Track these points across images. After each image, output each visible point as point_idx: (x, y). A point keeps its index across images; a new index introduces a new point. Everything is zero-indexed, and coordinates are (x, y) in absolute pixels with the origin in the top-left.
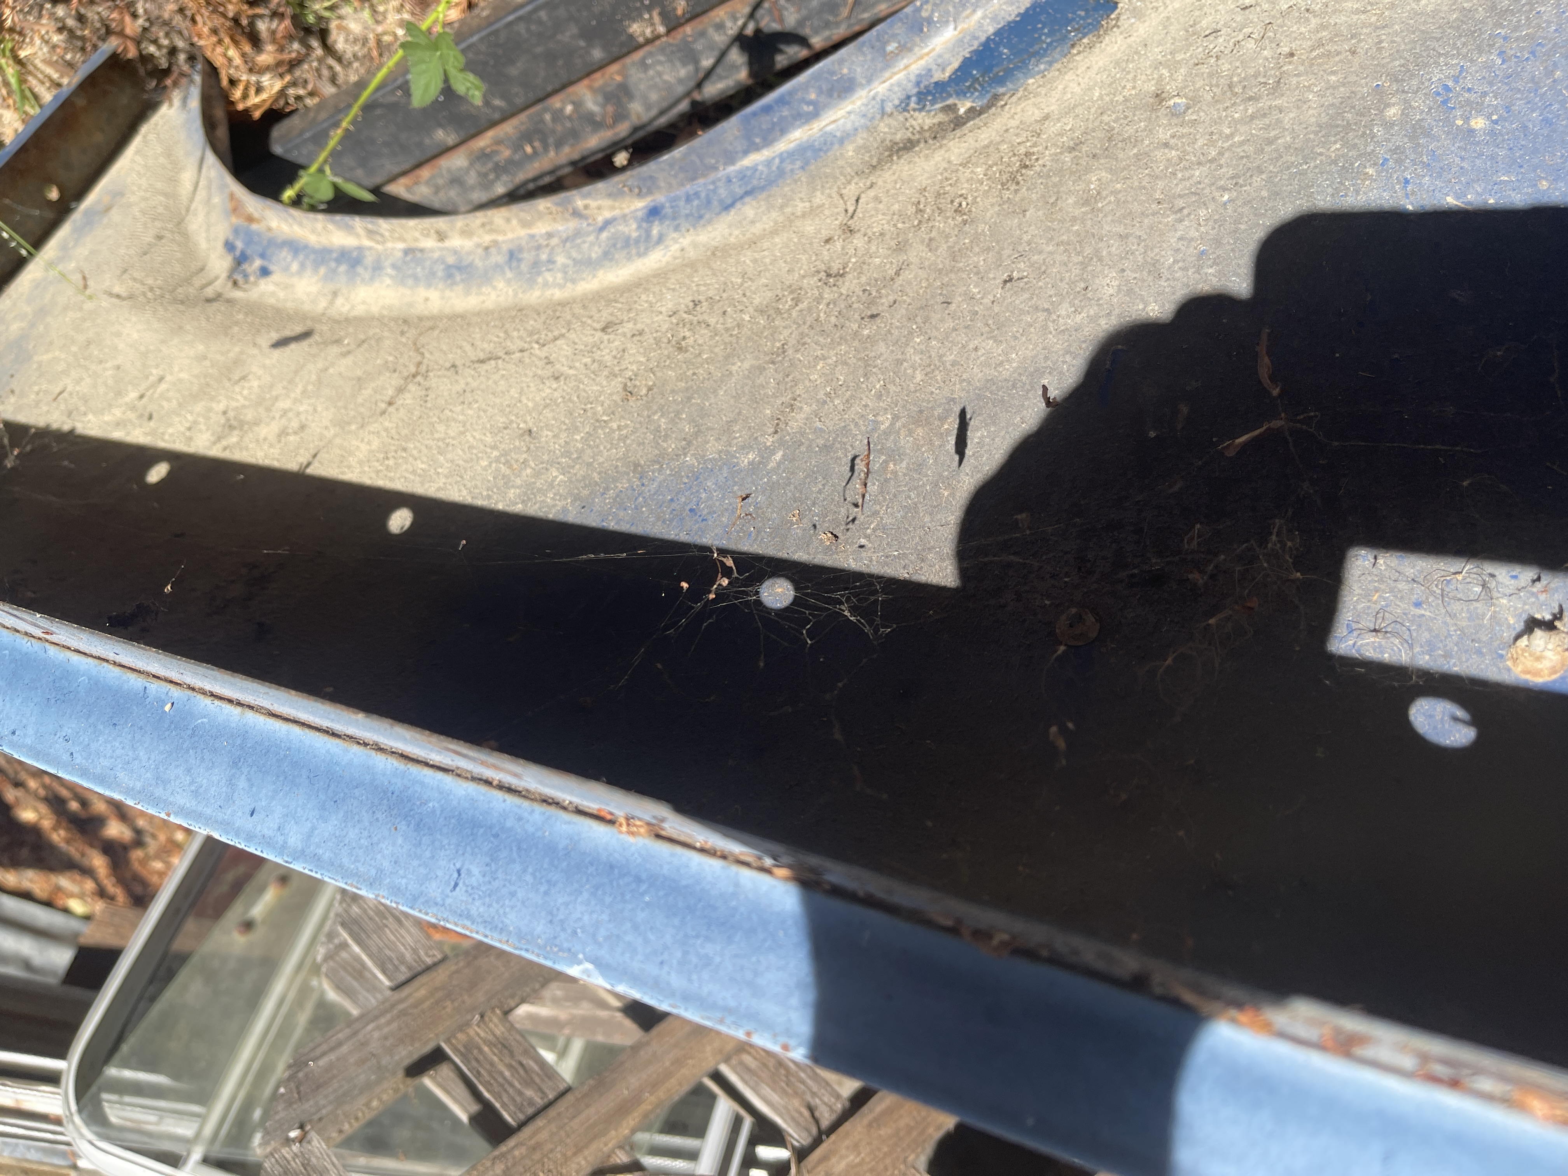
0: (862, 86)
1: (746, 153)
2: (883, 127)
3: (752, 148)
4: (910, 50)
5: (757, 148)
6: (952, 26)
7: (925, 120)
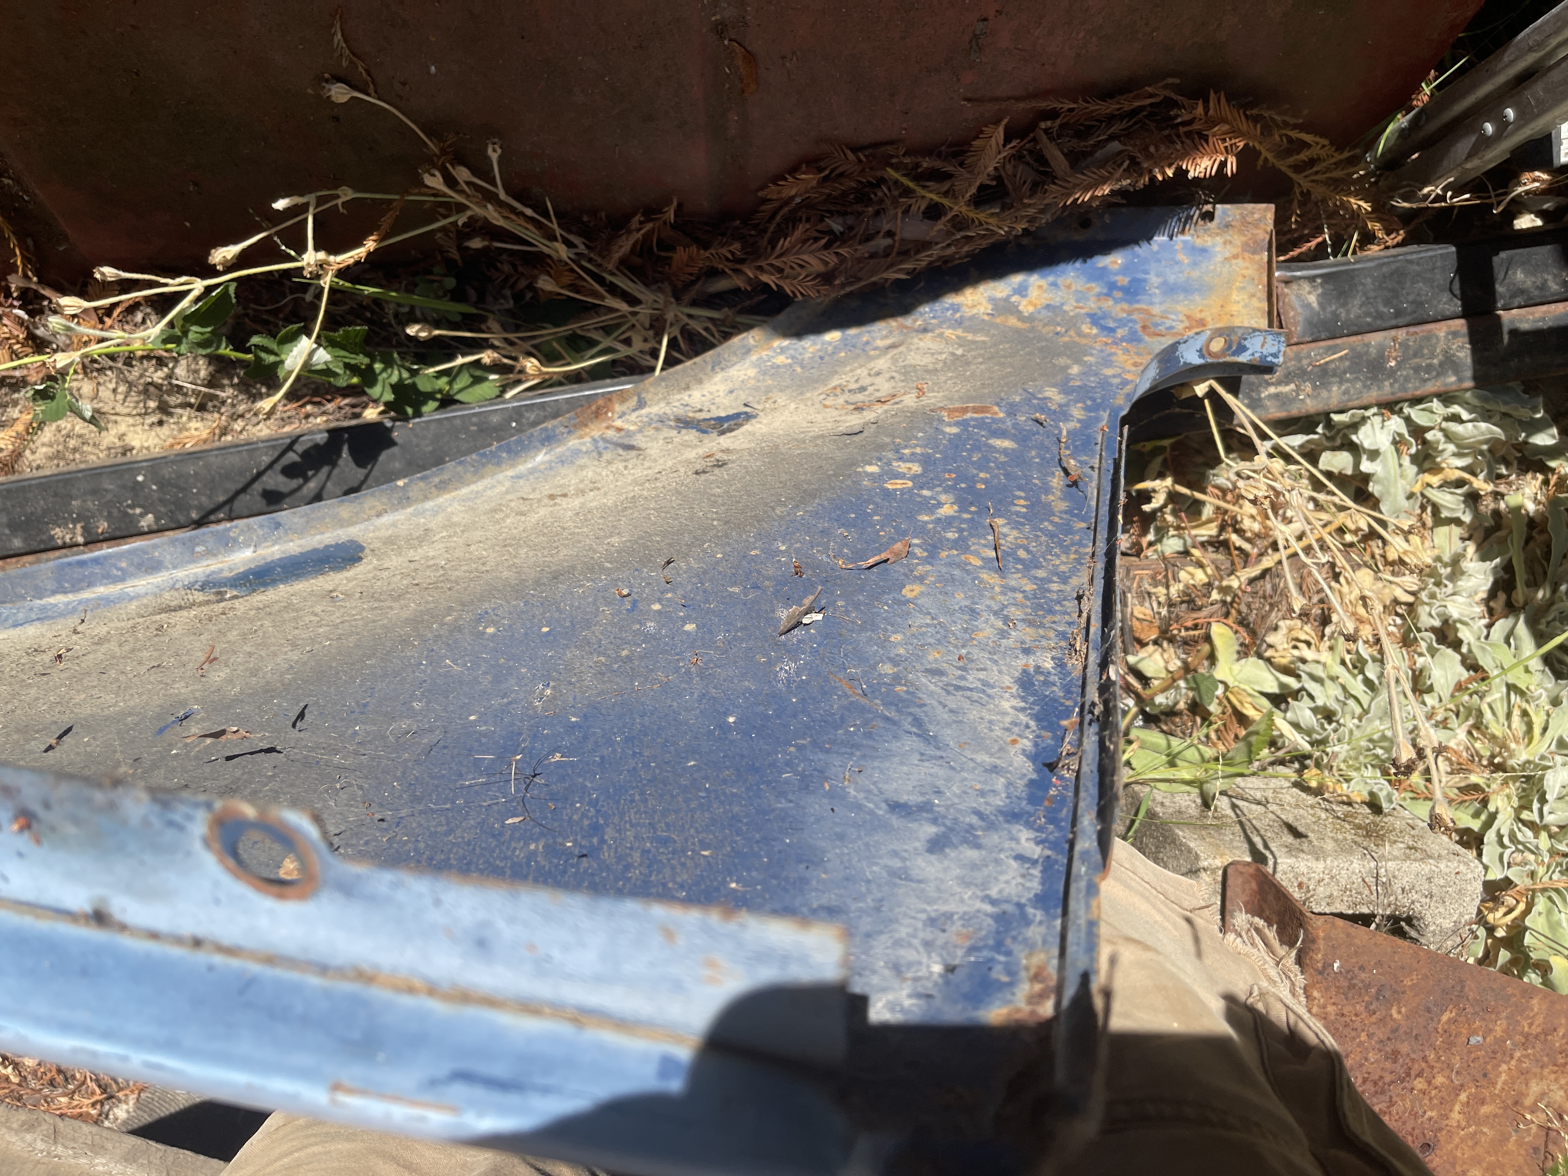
0: (167, 568)
1: (54, 593)
2: (167, 595)
3: (61, 590)
4: (215, 555)
5: (65, 592)
6: (252, 549)
7: (199, 597)
